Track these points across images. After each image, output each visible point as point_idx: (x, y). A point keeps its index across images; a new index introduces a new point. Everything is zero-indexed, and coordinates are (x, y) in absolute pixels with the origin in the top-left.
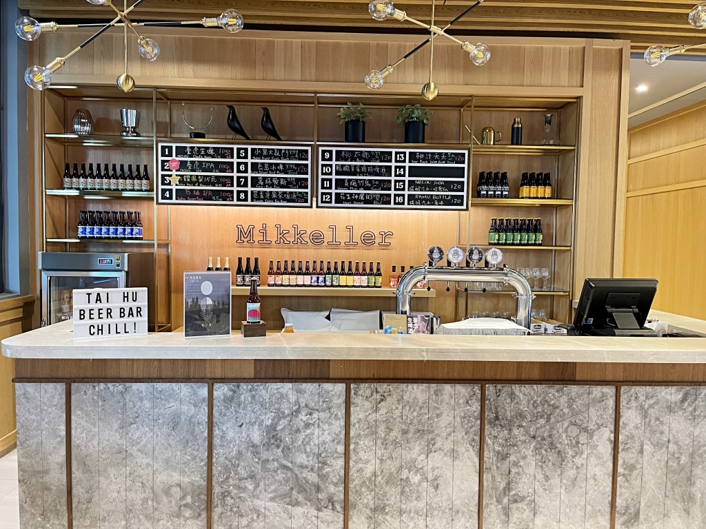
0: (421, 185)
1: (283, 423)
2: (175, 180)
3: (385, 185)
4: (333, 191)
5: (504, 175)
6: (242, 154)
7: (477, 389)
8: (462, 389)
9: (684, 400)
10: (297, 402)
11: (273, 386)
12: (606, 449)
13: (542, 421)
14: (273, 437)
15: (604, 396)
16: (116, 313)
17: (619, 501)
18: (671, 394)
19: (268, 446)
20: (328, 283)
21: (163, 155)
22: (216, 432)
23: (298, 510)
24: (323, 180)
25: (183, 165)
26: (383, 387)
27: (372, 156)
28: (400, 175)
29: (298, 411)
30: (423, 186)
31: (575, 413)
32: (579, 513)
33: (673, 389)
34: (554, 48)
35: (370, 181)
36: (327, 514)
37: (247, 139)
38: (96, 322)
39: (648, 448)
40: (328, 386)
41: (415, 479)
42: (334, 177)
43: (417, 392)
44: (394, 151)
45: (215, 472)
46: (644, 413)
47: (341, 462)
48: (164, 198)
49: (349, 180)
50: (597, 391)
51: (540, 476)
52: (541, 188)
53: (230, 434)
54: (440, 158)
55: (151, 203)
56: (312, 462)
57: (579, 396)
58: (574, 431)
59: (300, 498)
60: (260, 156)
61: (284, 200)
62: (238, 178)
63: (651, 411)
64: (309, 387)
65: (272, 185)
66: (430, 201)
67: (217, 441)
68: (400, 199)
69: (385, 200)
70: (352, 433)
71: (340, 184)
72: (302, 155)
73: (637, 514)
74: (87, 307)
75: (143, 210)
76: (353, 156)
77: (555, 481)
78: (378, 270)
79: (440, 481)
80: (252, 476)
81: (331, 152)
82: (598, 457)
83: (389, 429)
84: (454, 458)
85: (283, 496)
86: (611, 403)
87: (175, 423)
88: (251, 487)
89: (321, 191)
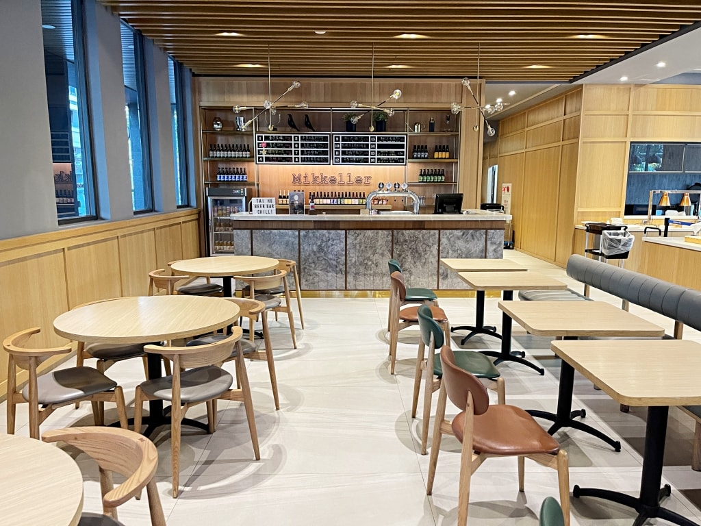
0: (383, 153)
1: (324, 244)
2: (264, 152)
3: (366, 153)
4: (341, 156)
5: (426, 146)
6: (296, 139)
7: (390, 232)
8: (385, 232)
9: (463, 234)
10: (329, 237)
11: (320, 231)
12: (435, 252)
13: (413, 243)
14: (320, 249)
15: (434, 234)
16: (265, 206)
17: (440, 271)
18: (458, 233)
19: (319, 252)
20: (339, 203)
21: (258, 140)
22: (301, 247)
23: (330, 274)
24: (335, 151)
25: (268, 145)
26: (358, 232)
27: (359, 139)
28: (373, 148)
29: (329, 240)
30: (385, 153)
31: (424, 240)
32: (427, 275)
33: (459, 231)
34: (448, 84)
35: (358, 151)
36: (339, 275)
37: (299, 131)
38: (260, 209)
39: (450, 252)
40: (339, 231)
41: (370, 263)
42: (341, 149)
43: (369, 233)
44: (370, 136)
45: (301, 261)
46: (449, 239)
47: (344, 258)
48: (259, 161)
49: (348, 151)
50: (432, 232)
51: (413, 262)
52: (444, 154)
53: (306, 248)
54: (392, 139)
55: (252, 163)
56: (334, 257)
57: (426, 234)
58: (424, 246)
59: (330, 270)
60: (305, 140)
61: (317, 161)
62: (295, 151)
63: (451, 239)
64: (333, 232)
65: (311, 154)
66: (388, 161)
67: (301, 250)
68: (373, 160)
69: (366, 161)
70: (348, 247)
71: (344, 153)
72: (325, 139)
73: (447, 276)
74: (257, 204)
75: (246, 166)
76: (350, 139)
77: (418, 264)
78: (364, 195)
79: (378, 264)
80: (314, 262)
81: (339, 137)
82: (433, 255)
83: (360, 246)
84: (383, 256)
85: (324, 269)
86: (437, 236)
87: (287, 244)
88: (313, 266)
89: (334, 156)
